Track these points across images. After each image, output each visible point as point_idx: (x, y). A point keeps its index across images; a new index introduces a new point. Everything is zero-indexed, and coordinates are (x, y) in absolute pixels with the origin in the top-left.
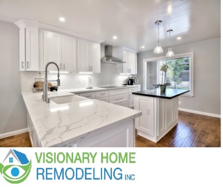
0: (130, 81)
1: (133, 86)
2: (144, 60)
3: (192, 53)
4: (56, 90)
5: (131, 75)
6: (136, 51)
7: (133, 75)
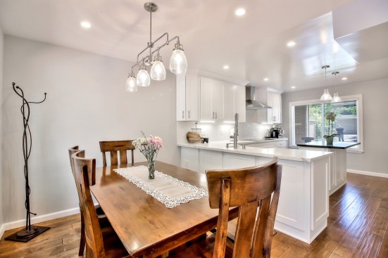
0: (274, 133)
1: (279, 139)
2: (290, 104)
3: (360, 96)
4: (207, 142)
5: (274, 124)
6: (281, 92)
7: (278, 125)
